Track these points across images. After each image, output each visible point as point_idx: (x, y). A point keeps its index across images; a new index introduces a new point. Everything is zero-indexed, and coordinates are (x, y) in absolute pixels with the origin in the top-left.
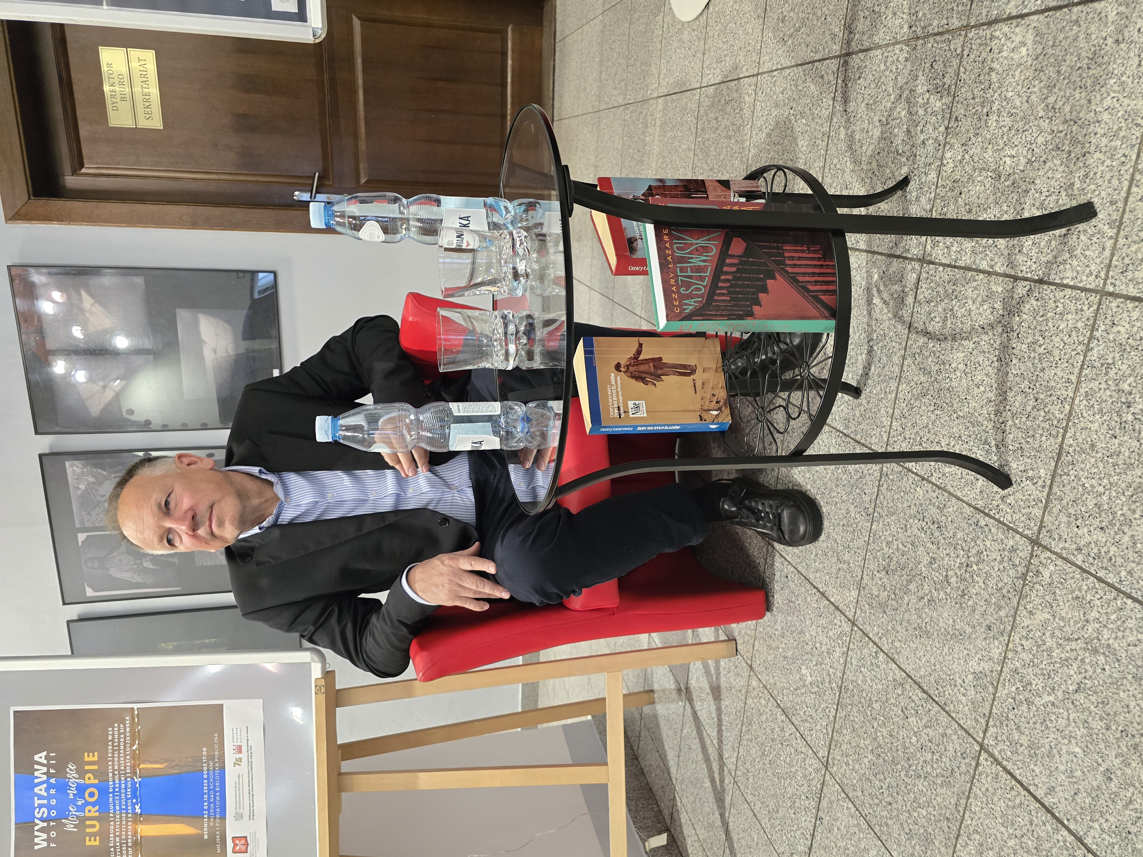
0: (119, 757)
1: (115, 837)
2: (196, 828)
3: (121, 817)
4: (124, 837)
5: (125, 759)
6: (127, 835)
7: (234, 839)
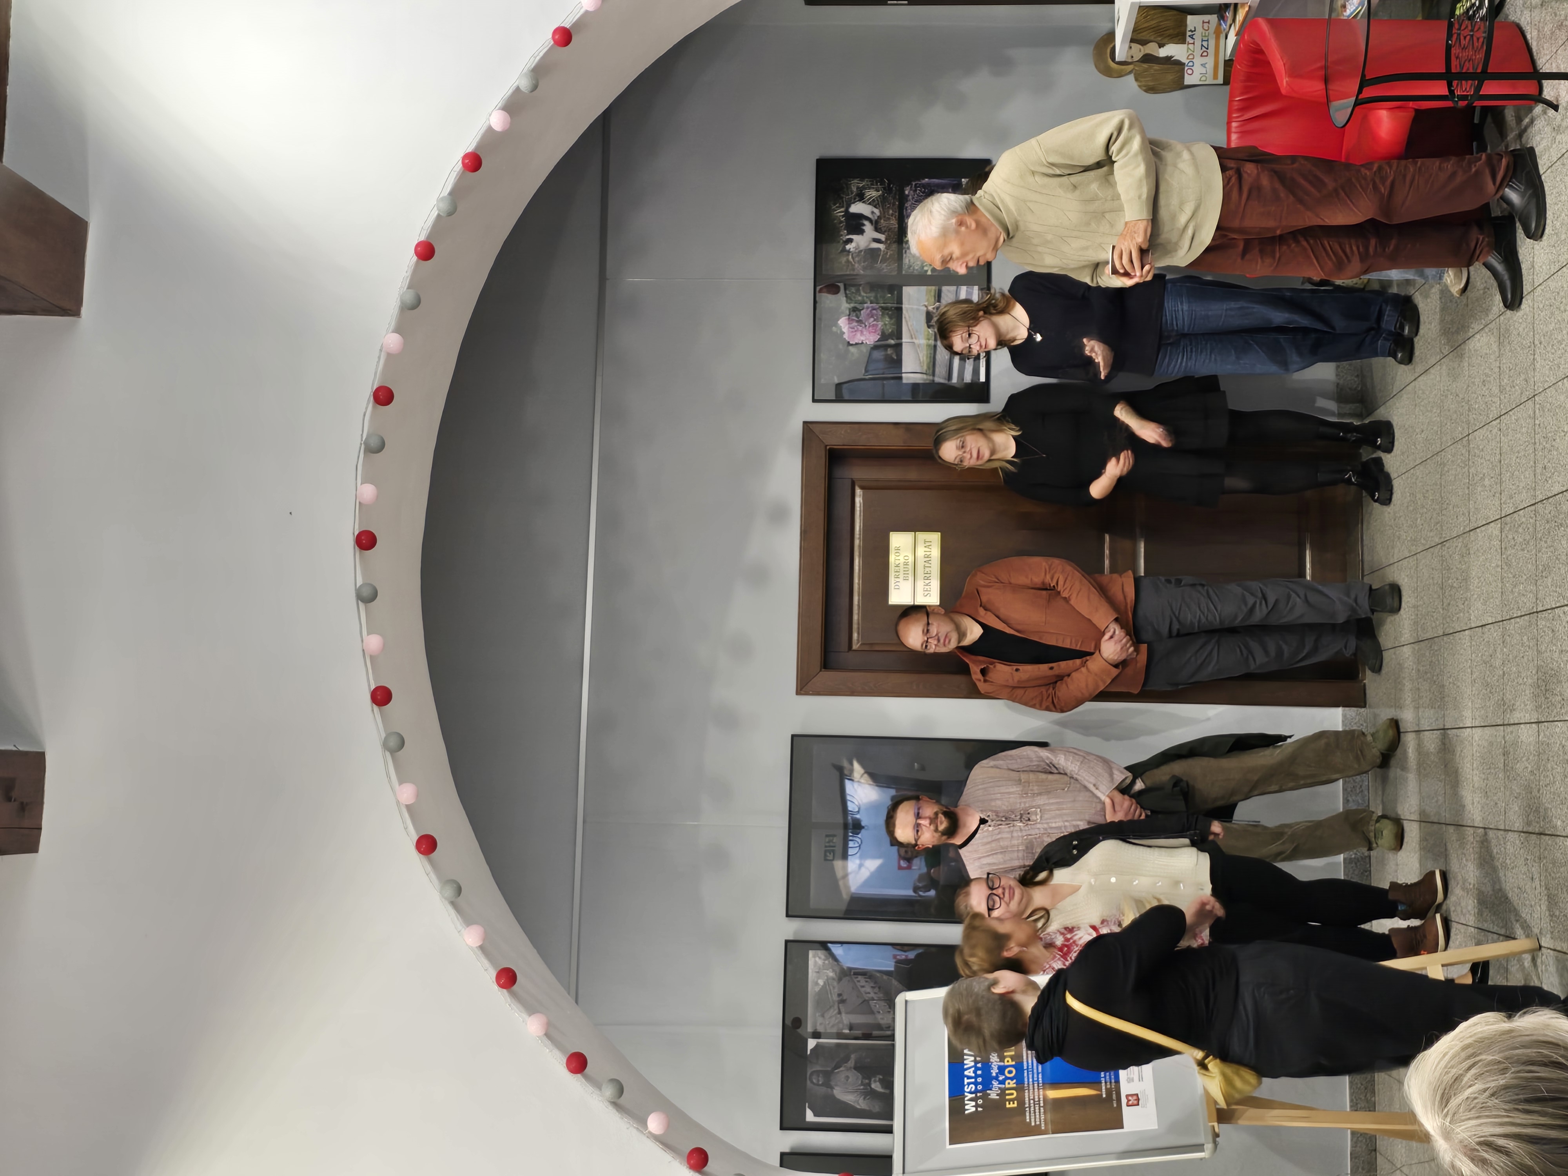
1: (1029, 1100)
2: (1098, 1090)
3: (1034, 1087)
4: (1037, 1100)
6: (1039, 1098)
7: (1127, 1096)
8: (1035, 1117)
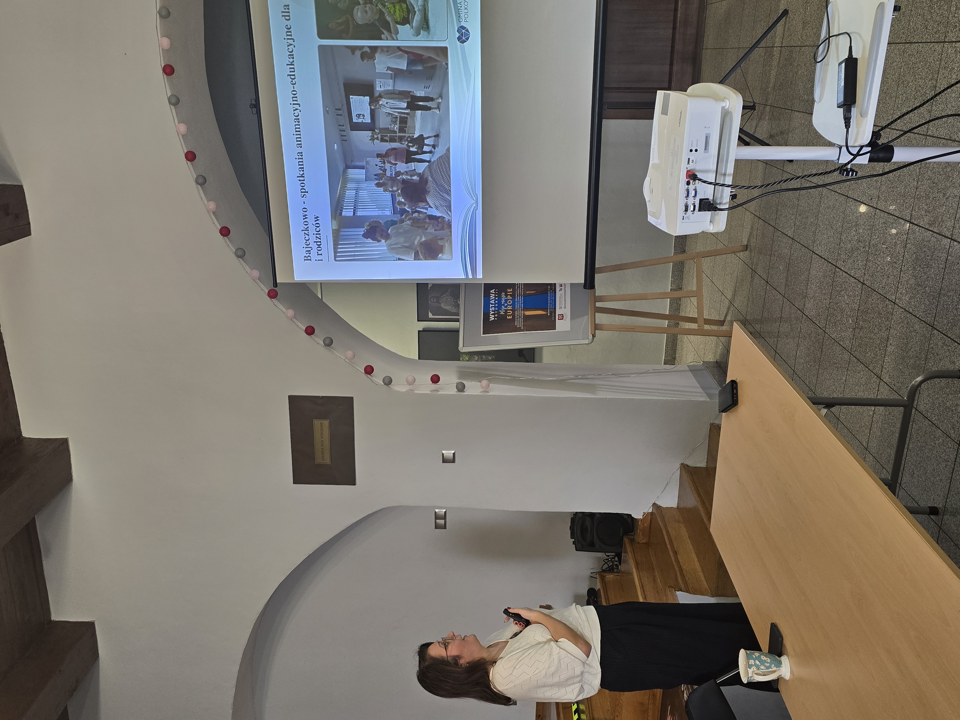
0: (519, 290)
1: (517, 315)
2: (546, 312)
3: (519, 309)
5: (521, 290)
6: (521, 315)
7: (559, 315)
8: (519, 323)
